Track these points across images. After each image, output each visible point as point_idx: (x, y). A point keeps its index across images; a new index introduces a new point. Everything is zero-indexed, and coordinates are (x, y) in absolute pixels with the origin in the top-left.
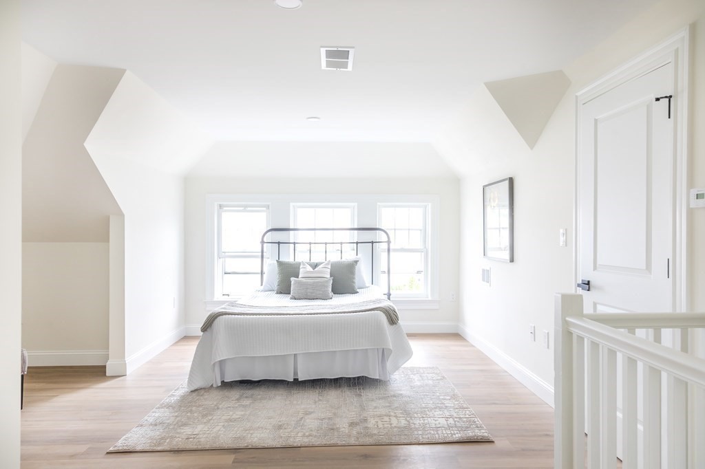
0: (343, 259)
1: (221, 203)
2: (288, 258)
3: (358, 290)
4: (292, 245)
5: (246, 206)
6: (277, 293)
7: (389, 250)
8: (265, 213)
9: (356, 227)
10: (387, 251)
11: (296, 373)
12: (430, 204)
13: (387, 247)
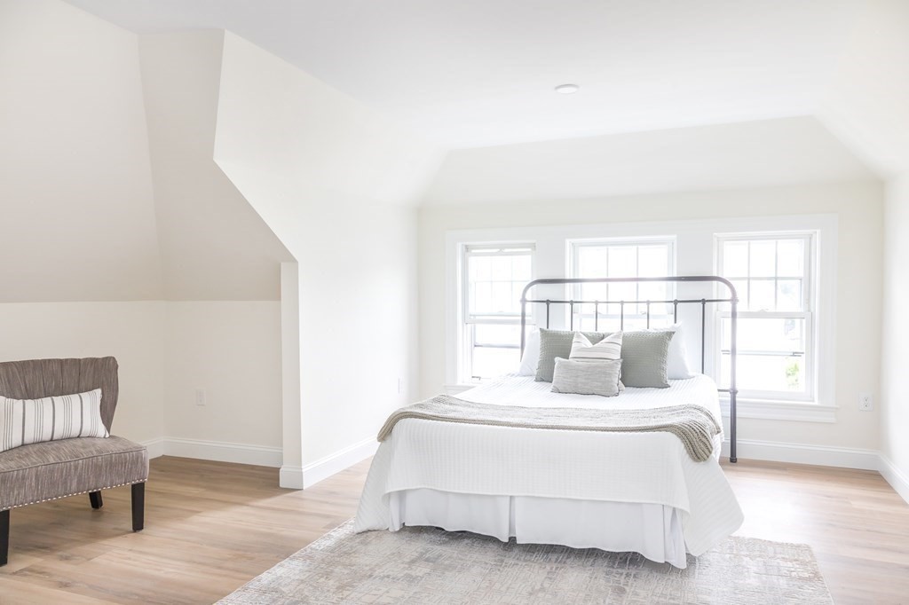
0: (651, 330)
1: (467, 243)
2: (560, 326)
3: (669, 383)
4: (568, 305)
5: (502, 247)
6: (536, 380)
7: (734, 315)
8: (530, 256)
9: (675, 275)
10: (730, 315)
11: (511, 529)
12: (818, 231)
13: (730, 310)
